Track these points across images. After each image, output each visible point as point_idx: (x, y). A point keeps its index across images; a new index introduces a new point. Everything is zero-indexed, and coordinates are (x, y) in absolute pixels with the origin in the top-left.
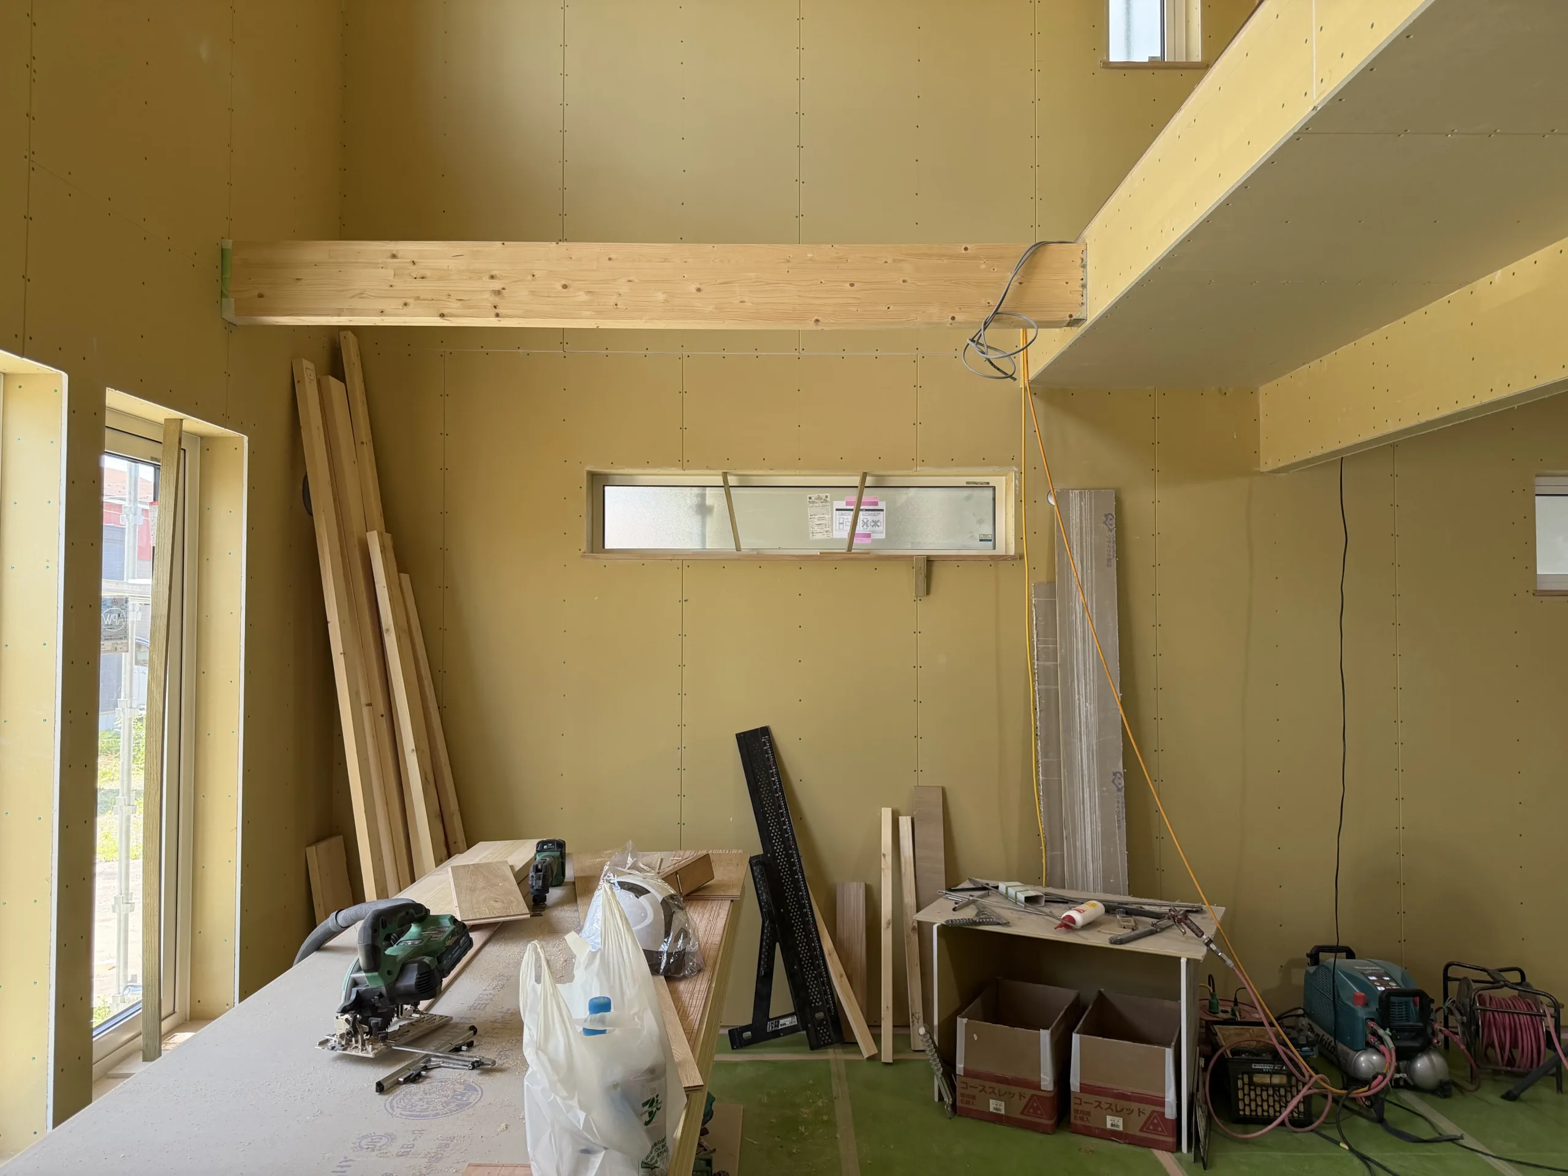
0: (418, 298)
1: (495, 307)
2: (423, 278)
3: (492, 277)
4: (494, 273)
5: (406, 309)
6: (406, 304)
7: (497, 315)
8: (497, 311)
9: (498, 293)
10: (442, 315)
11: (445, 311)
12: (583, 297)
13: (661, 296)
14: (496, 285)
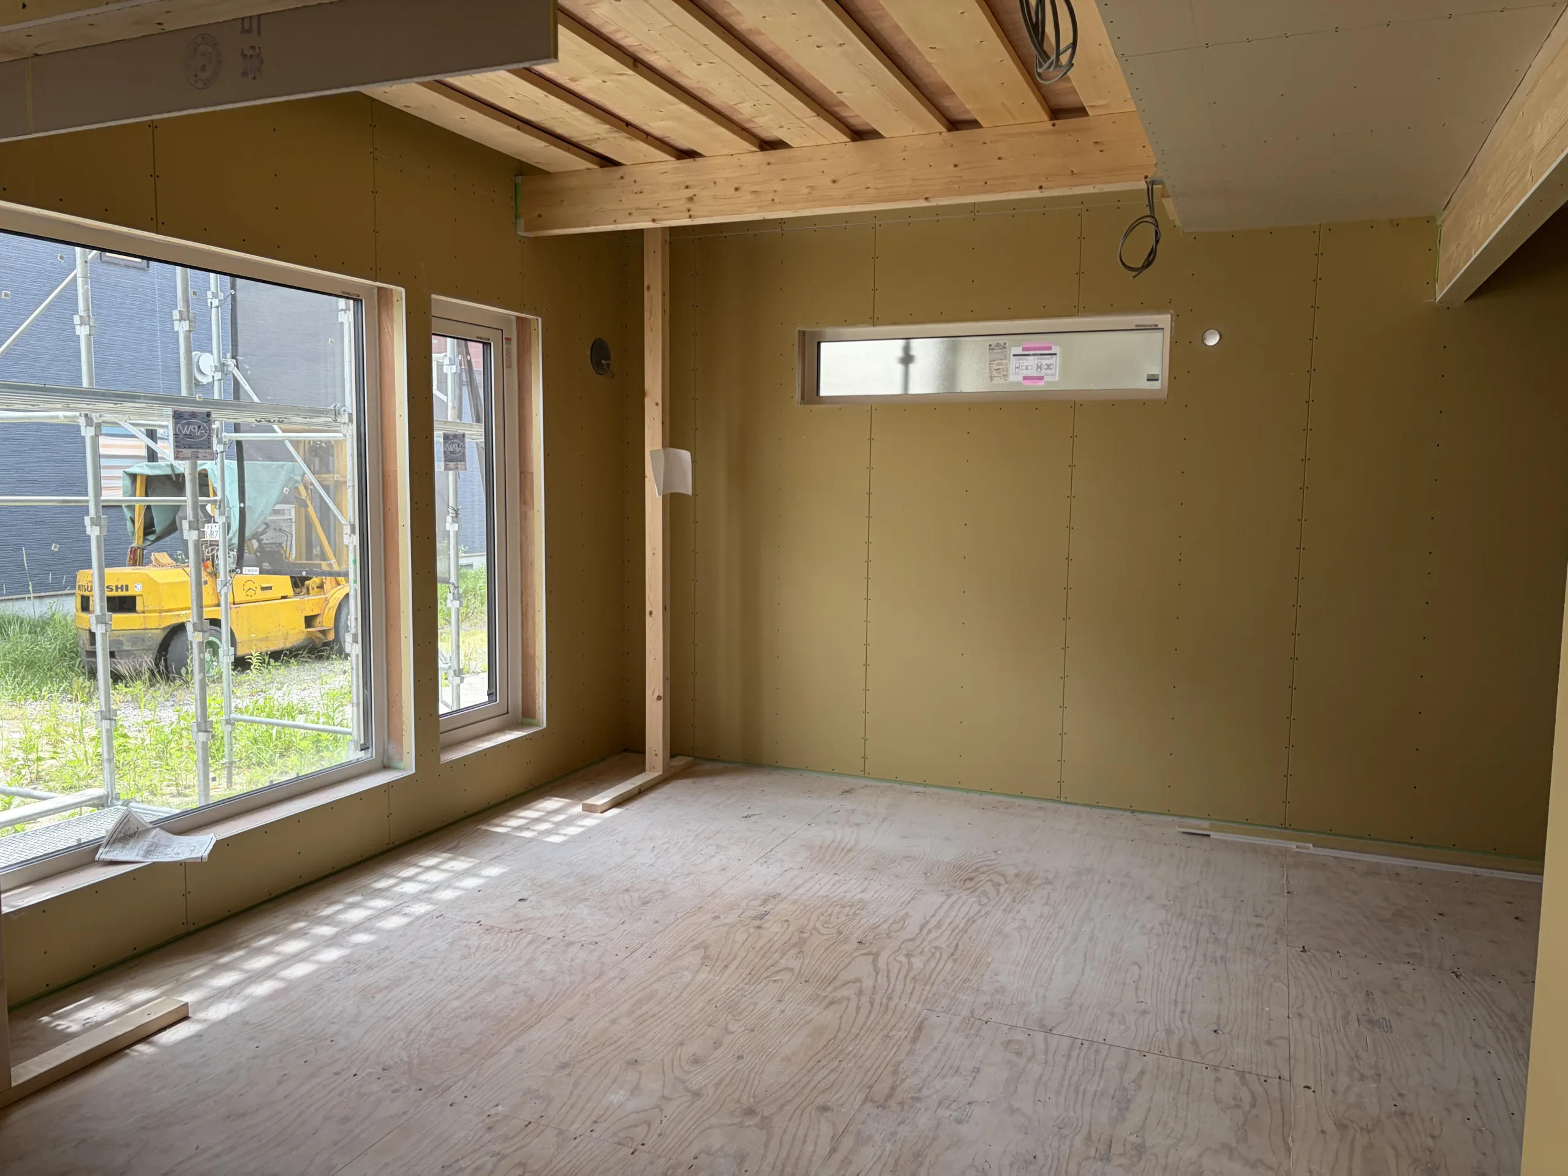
0: (638, 209)
1: (689, 210)
2: (641, 192)
3: (687, 187)
4: (688, 184)
5: (631, 218)
6: (630, 214)
7: (690, 217)
8: (691, 213)
9: (691, 199)
10: (654, 220)
11: (655, 217)
12: (750, 197)
13: (808, 190)
14: (688, 193)
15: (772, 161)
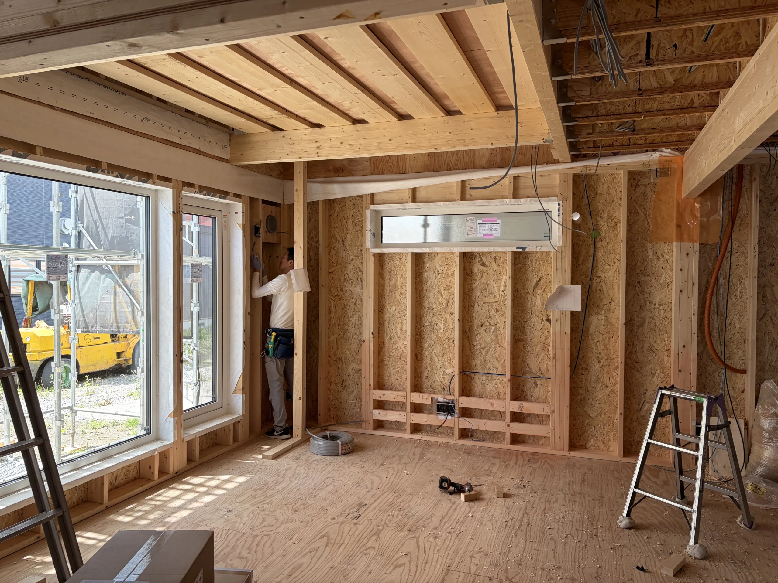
0: (292, 152)
2: (293, 144)
4: (317, 140)
5: (288, 157)
6: (288, 154)
8: (318, 154)
9: (318, 148)
11: (300, 156)
12: (348, 147)
14: (317, 145)
15: (359, 129)
